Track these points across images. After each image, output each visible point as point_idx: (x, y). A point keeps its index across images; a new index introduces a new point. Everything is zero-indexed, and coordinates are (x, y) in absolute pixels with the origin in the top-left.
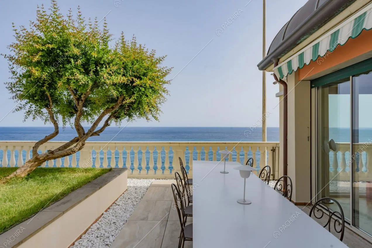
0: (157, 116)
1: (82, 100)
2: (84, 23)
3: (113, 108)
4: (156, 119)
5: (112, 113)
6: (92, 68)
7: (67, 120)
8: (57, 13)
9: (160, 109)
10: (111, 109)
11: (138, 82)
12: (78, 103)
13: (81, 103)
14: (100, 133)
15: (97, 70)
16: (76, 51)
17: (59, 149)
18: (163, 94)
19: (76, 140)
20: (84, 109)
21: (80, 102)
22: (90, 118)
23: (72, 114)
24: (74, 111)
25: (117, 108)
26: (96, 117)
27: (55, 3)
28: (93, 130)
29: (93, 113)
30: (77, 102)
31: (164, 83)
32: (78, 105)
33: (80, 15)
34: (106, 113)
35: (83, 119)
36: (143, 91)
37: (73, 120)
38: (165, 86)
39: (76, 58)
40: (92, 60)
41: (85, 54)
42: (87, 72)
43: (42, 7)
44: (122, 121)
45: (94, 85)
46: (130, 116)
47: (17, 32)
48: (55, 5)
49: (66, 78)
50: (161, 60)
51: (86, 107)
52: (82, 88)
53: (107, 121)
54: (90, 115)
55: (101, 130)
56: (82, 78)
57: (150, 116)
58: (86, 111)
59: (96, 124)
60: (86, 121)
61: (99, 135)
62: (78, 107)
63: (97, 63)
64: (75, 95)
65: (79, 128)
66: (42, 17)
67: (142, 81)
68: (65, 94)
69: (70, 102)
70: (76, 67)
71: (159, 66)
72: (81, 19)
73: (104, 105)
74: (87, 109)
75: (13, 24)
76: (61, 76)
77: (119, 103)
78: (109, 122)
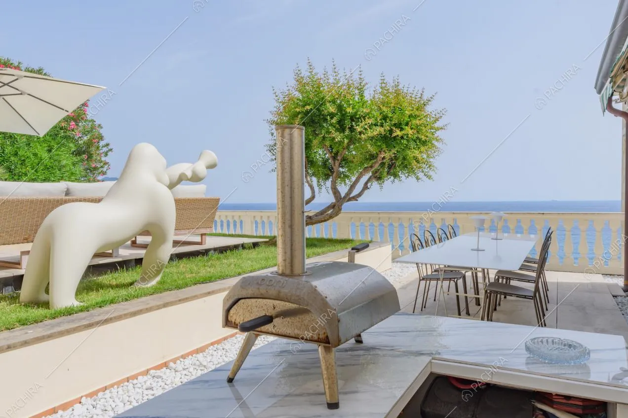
0: (431, 173)
1: (338, 160)
2: (339, 76)
3: (371, 167)
4: (429, 179)
5: (373, 172)
6: (348, 123)
7: (322, 184)
8: (313, 73)
9: (434, 164)
10: (370, 168)
11: (398, 133)
12: (335, 163)
13: (337, 163)
14: (358, 197)
15: (352, 126)
16: (332, 109)
17: (316, 215)
18: (436, 143)
19: (333, 206)
20: (341, 169)
21: (336, 161)
22: (347, 181)
23: (327, 177)
24: (329, 172)
25: (377, 166)
26: (354, 179)
27: (310, 64)
28: (350, 193)
29: (351, 174)
30: (333, 162)
31: (438, 129)
32: (335, 165)
33: (335, 68)
34: (363, 173)
35: (340, 183)
36: (406, 144)
37: (329, 183)
38: (438, 133)
39: (332, 115)
40: (348, 116)
41: (340, 108)
42: (342, 129)
43: (298, 66)
44: (386, 182)
45: (350, 142)
46: (395, 176)
47: (277, 94)
48: (310, 66)
49: (322, 136)
50: (429, 101)
51: (342, 167)
52: (337, 145)
53: (366, 183)
54: (347, 177)
55: (360, 195)
56: (338, 136)
57: (421, 175)
58: (343, 172)
59: (352, 187)
60: (343, 185)
61: (357, 200)
62: (334, 168)
63: (353, 118)
64: (331, 153)
65: (336, 192)
66: (299, 80)
67: (403, 132)
68: (320, 154)
69: (325, 162)
70: (331, 125)
71: (429, 109)
72: (335, 72)
73: (362, 163)
74: (344, 170)
75: (273, 87)
76: (317, 135)
77: (378, 160)
78: (369, 185)
